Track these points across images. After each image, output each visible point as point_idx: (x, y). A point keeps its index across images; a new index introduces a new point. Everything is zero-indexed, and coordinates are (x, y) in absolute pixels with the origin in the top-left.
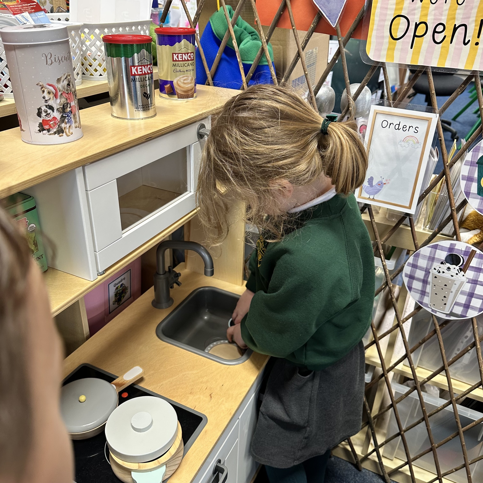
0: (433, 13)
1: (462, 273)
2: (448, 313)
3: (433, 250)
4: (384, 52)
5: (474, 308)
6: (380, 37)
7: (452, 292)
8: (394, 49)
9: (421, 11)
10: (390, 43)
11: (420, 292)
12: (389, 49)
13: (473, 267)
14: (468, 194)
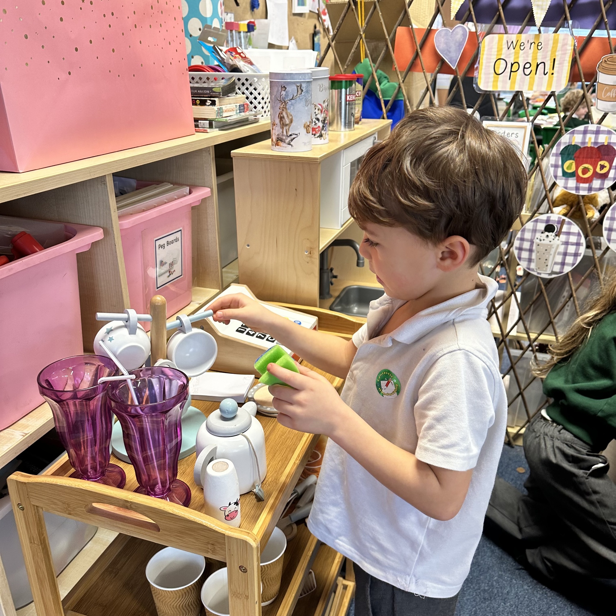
0: (523, 56)
1: (557, 237)
2: (550, 272)
3: (535, 223)
4: (491, 84)
5: (568, 264)
6: (488, 74)
7: (551, 254)
8: (497, 81)
9: (515, 55)
10: (494, 77)
11: (527, 260)
12: (494, 81)
13: (564, 232)
14: (556, 177)
